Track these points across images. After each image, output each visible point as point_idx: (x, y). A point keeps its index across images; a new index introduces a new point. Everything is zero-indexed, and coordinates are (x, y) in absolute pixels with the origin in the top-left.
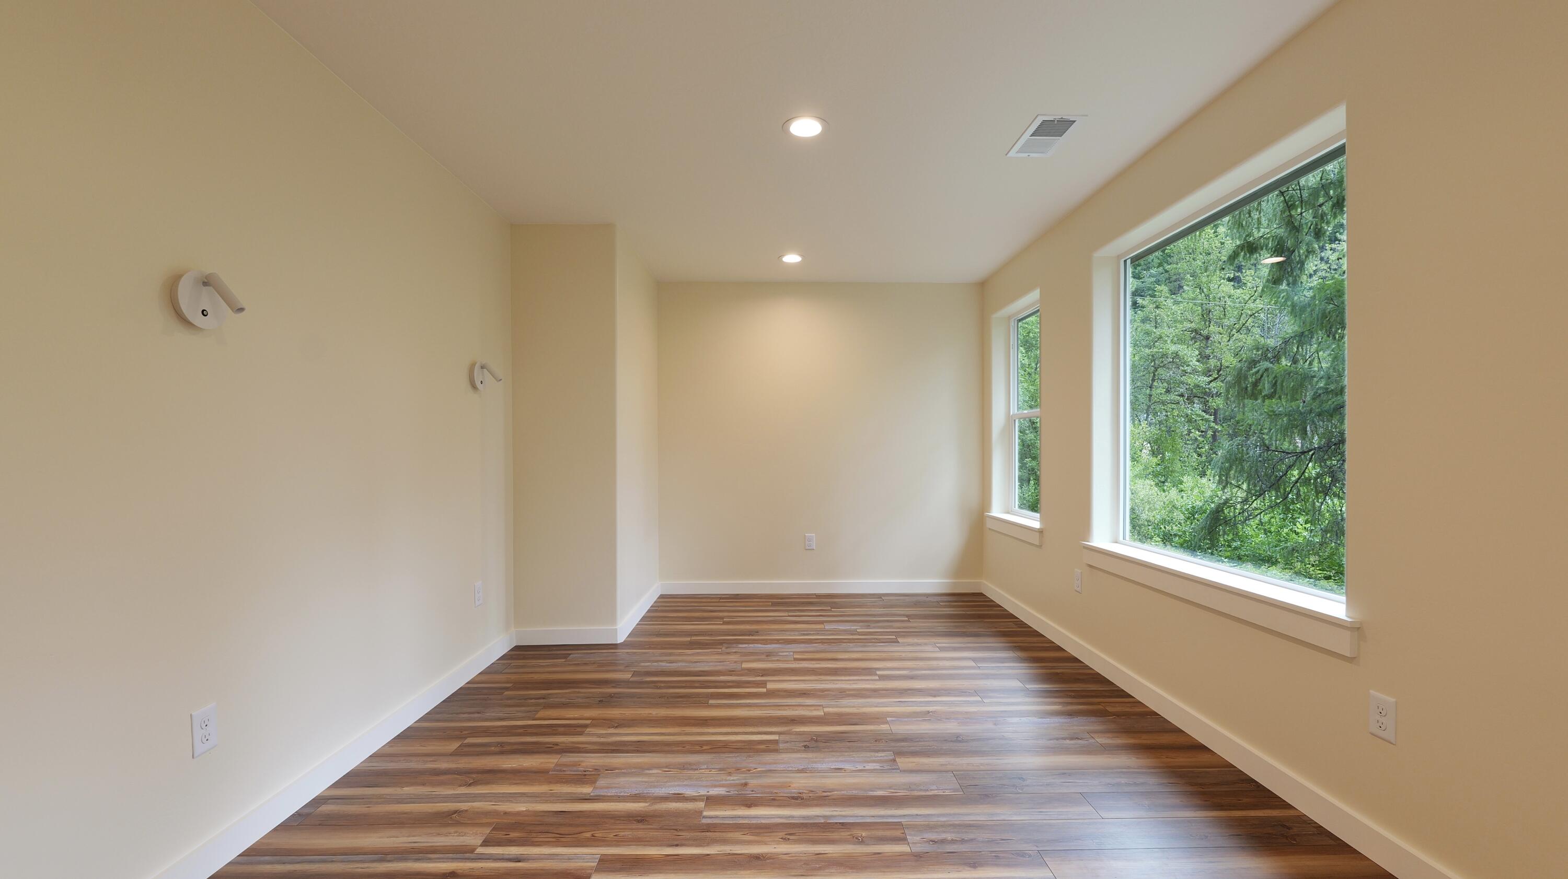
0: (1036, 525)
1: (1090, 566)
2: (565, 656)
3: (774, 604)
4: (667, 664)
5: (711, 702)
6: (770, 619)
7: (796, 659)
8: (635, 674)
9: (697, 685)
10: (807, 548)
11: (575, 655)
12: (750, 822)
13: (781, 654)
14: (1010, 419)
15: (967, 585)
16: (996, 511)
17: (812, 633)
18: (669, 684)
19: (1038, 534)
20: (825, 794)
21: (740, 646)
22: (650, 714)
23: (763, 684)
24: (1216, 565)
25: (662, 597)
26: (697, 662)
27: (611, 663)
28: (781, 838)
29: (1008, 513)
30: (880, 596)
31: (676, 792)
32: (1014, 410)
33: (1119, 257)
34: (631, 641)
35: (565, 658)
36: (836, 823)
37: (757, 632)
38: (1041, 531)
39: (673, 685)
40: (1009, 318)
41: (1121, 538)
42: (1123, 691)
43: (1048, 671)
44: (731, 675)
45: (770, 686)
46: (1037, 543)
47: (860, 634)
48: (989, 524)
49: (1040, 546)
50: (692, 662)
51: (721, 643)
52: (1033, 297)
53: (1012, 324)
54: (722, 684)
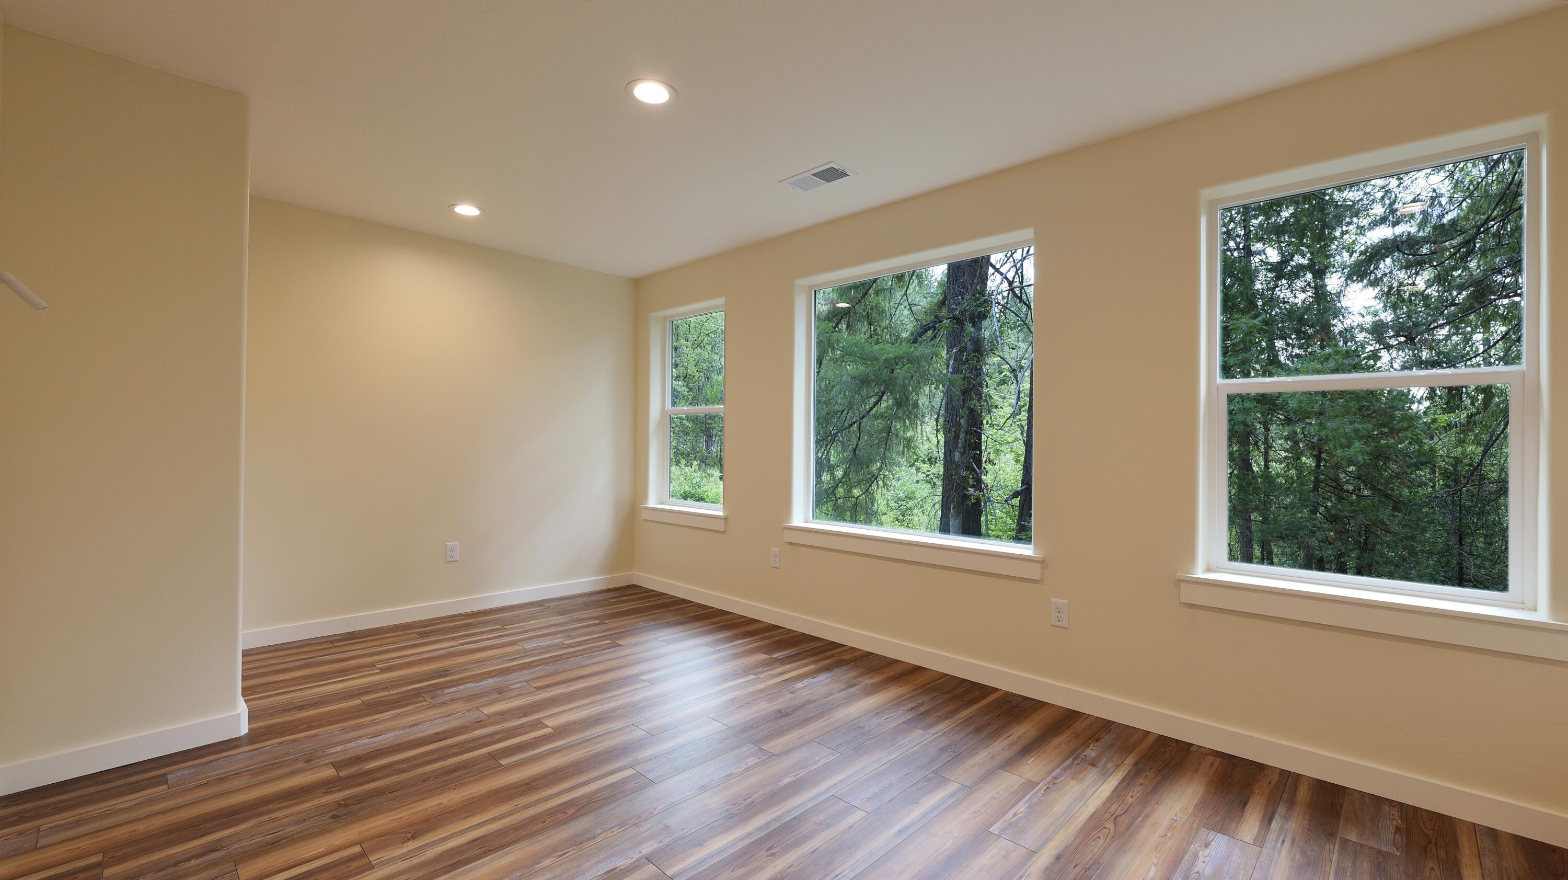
2: (162, 780)
3: (422, 635)
4: (372, 740)
5: (504, 762)
6: (441, 652)
7: (538, 688)
8: (337, 765)
9: (455, 750)
10: (449, 559)
11: (175, 774)
12: (721, 858)
13: (512, 687)
17: (518, 656)
18: (413, 763)
20: (749, 801)
21: (447, 691)
22: (440, 804)
23: (538, 725)
26: (415, 725)
27: (272, 764)
28: (768, 856)
31: (607, 869)
34: (257, 729)
35: (165, 782)
36: (790, 820)
37: (445, 672)
39: (419, 761)
42: (833, 642)
43: (772, 640)
44: (485, 727)
45: (552, 723)
47: (569, 646)
50: (405, 728)
51: (416, 695)
54: (488, 740)
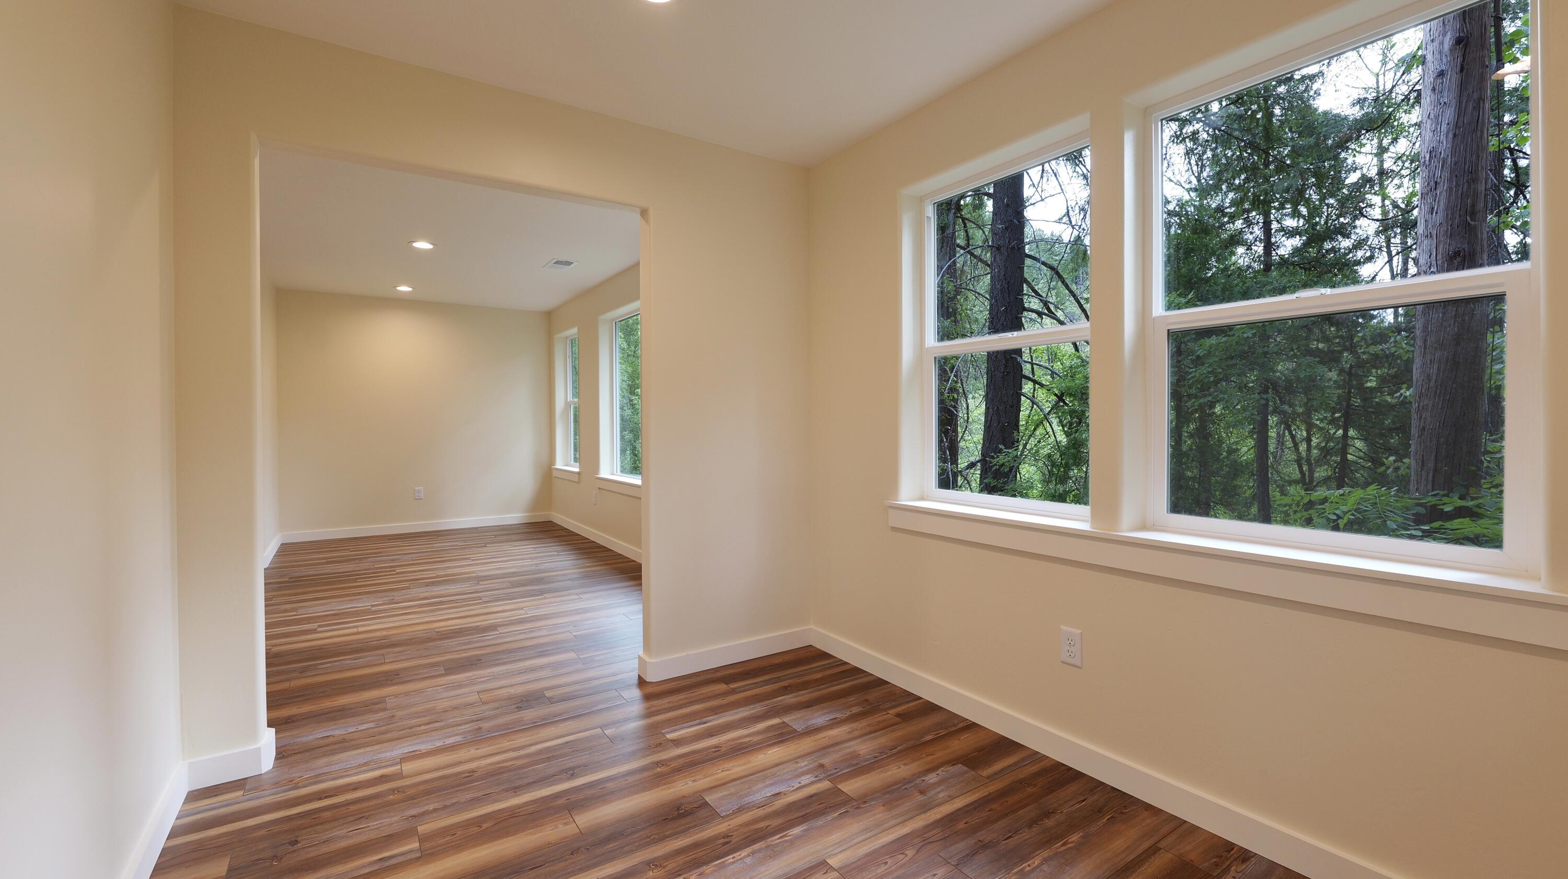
0: (577, 470)
1: (599, 488)
14: (567, 405)
15: (540, 516)
16: (559, 465)
19: (577, 475)
24: (635, 477)
25: (282, 544)
29: (567, 466)
30: (476, 528)
32: (570, 398)
33: (612, 320)
38: (579, 473)
40: (567, 338)
41: (615, 472)
46: (577, 481)
48: (555, 474)
49: (579, 482)
52: (575, 330)
53: (568, 342)
